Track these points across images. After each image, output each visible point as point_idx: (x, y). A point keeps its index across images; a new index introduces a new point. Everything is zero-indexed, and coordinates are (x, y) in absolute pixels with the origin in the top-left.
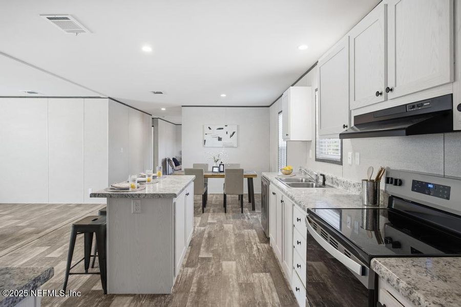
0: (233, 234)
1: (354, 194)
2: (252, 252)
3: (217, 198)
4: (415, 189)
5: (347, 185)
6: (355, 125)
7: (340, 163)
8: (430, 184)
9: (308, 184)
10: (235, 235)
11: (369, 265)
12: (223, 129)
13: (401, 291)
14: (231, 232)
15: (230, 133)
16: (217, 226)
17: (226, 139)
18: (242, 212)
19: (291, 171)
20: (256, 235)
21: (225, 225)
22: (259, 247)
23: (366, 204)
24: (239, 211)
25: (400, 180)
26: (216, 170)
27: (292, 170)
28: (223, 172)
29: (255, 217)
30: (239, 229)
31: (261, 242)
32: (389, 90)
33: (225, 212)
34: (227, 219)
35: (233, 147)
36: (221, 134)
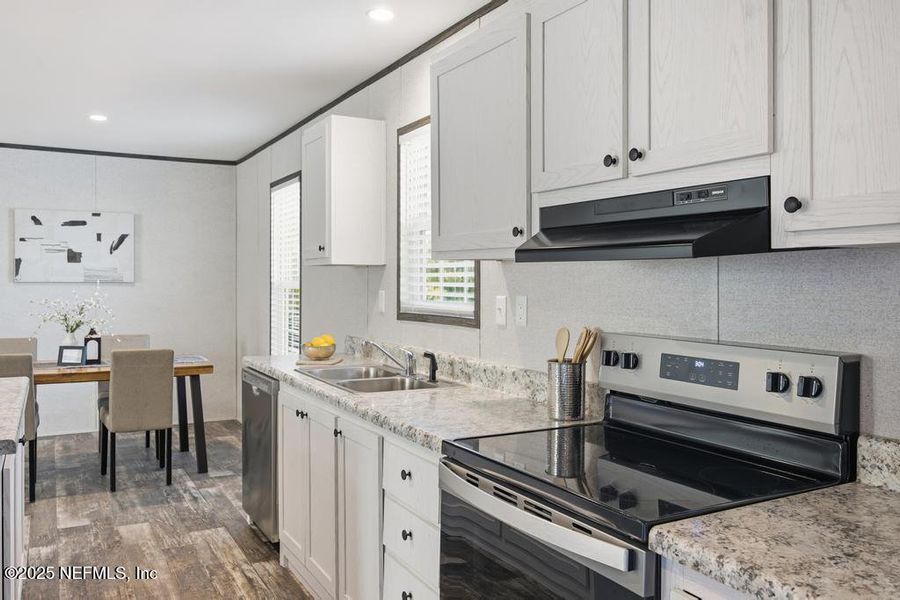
0: (156, 552)
1: (516, 396)
2: (234, 593)
3: (66, 448)
4: (668, 374)
5: (496, 378)
6: (543, 230)
7: (474, 322)
8: (699, 359)
9: (388, 382)
10: (166, 552)
11: (644, 545)
12: (84, 223)
13: (727, 580)
14: (150, 547)
15: (110, 238)
16: (96, 535)
17: (96, 257)
18: (169, 482)
19: (332, 349)
20: (232, 543)
21: (123, 530)
22: (250, 575)
23: (557, 416)
24: (157, 479)
25: (635, 356)
26: (72, 356)
27: (334, 345)
28: (98, 361)
29: (212, 490)
30: (173, 533)
31: (252, 558)
32: (636, 155)
33: (113, 489)
34: (123, 508)
35: (121, 283)
36: (77, 239)
